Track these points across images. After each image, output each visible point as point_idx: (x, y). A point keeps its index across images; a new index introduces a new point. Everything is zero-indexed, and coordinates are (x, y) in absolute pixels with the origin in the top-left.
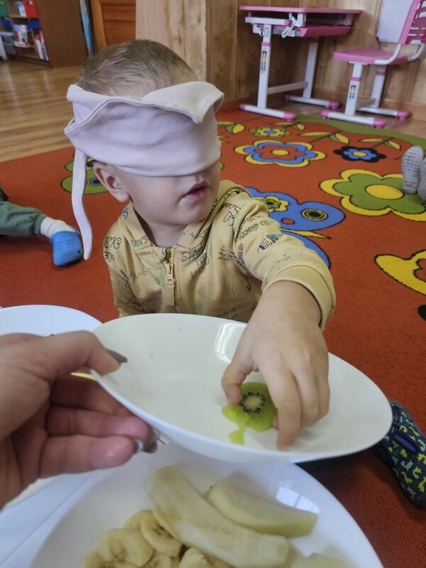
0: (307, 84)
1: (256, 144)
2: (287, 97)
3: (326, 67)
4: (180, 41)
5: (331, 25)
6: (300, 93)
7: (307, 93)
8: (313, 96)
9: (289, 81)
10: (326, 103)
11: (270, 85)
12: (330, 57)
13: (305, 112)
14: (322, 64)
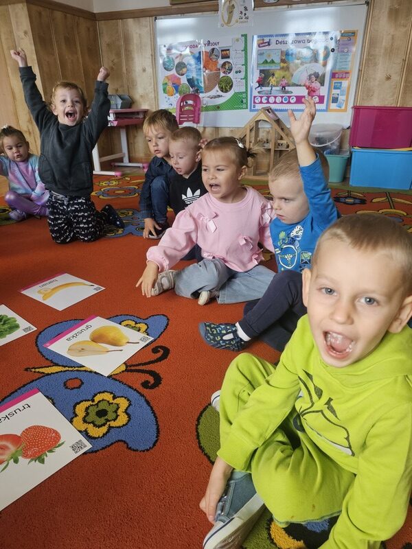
0: (124, 154)
1: (102, 190)
2: (112, 164)
3: (134, 143)
4: (30, 133)
5: (132, 118)
6: (121, 160)
7: (126, 159)
8: (130, 162)
9: (112, 153)
10: (140, 165)
11: (101, 156)
12: (135, 137)
13: (128, 171)
14: (131, 141)
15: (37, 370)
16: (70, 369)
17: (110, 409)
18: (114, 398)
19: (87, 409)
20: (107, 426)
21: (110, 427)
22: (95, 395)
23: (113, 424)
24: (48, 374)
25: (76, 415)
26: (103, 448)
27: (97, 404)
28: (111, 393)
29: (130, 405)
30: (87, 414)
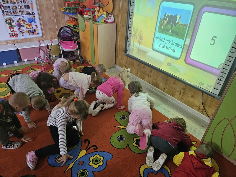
15: (67, 169)
16: (74, 162)
17: (97, 159)
18: (94, 156)
19: (92, 163)
20: (101, 161)
21: (102, 161)
22: (90, 160)
23: (101, 160)
24: (72, 168)
25: (93, 166)
26: (107, 164)
27: (93, 161)
28: (92, 157)
29: (99, 155)
30: (94, 164)
